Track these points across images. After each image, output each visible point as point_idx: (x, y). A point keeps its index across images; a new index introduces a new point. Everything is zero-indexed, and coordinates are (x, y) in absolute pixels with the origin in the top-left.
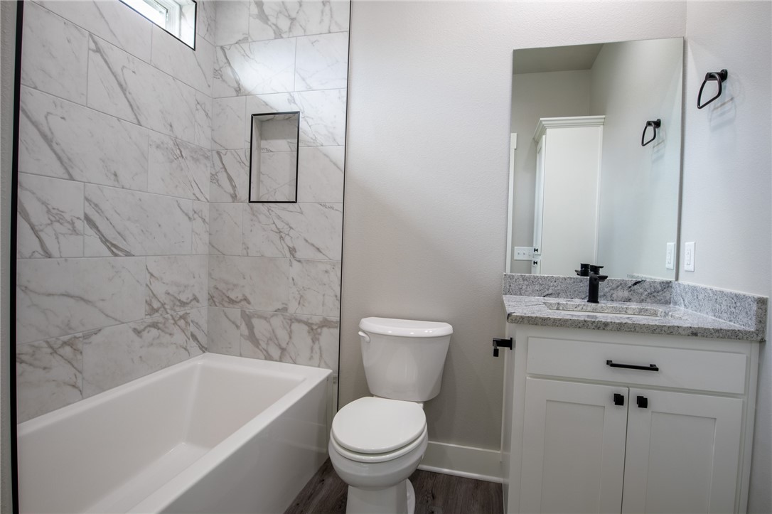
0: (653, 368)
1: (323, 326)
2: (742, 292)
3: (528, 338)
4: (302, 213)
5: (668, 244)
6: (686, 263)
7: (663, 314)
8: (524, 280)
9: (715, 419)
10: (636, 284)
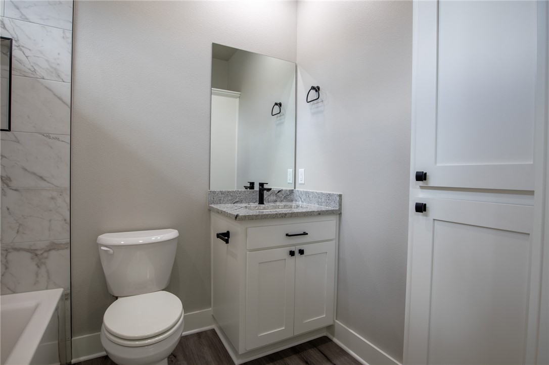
0: (305, 234)
1: (50, 250)
2: (332, 193)
3: (246, 228)
4: (18, 142)
5: (289, 170)
6: (300, 180)
7: (296, 206)
8: (222, 194)
9: (326, 253)
10: (279, 192)
